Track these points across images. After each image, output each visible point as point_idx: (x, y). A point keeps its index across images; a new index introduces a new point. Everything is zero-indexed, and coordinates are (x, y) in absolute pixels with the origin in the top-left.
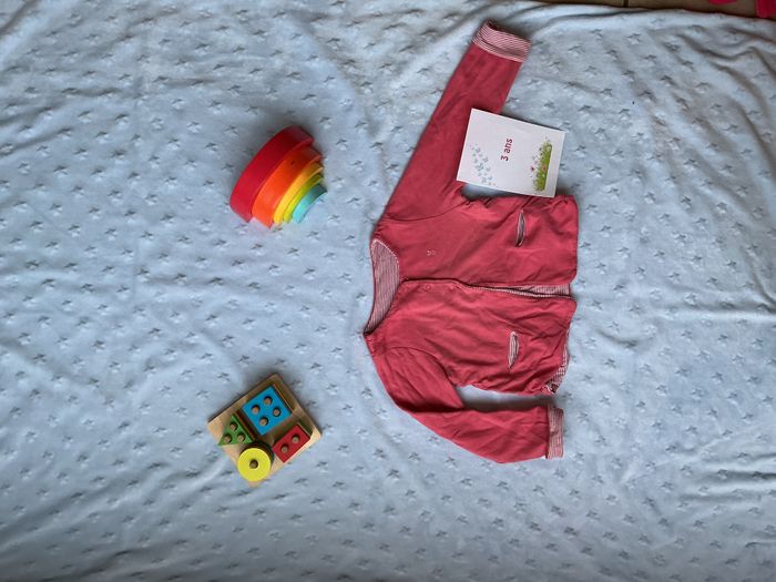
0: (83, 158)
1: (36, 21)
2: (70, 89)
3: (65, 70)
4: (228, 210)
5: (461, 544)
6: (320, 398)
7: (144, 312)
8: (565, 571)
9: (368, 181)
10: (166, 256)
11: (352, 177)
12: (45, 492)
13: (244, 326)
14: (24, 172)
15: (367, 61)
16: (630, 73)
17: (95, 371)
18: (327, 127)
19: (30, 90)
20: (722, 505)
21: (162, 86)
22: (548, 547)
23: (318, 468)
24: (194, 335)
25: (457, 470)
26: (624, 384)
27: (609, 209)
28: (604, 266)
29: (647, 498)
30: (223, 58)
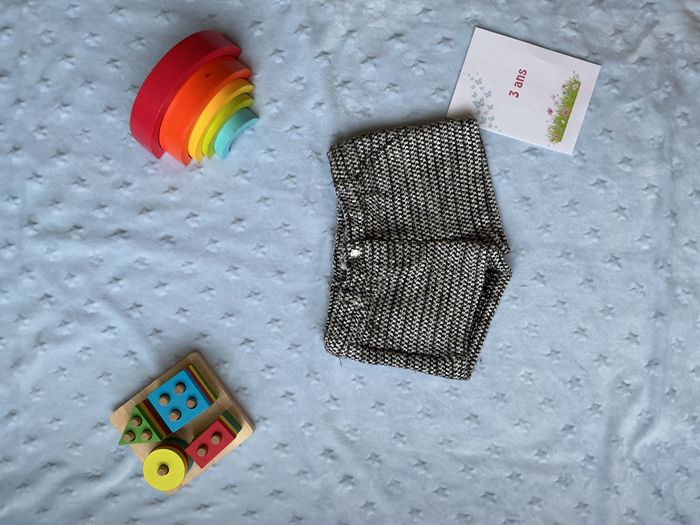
4: (134, 144)
6: (252, 382)
9: (311, 103)
10: (57, 203)
11: (291, 98)
13: (156, 291)
18: (258, 33)
23: (251, 472)
24: (92, 302)
25: (430, 476)
26: (648, 365)
27: (630, 134)
28: (624, 209)
29: (677, 514)
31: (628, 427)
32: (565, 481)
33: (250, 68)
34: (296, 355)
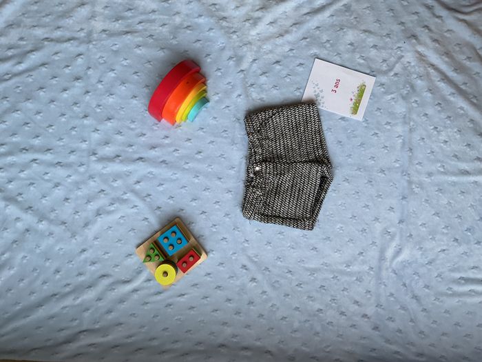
0: (55, 82)
2: (46, 39)
3: (44, 26)
4: (147, 114)
5: (296, 325)
6: (206, 233)
7: (95, 179)
8: (362, 342)
9: (235, 95)
10: (108, 144)
11: (225, 92)
12: (34, 293)
13: (158, 188)
14: (18, 91)
15: (234, 18)
16: (402, 23)
17: (64, 217)
18: (209, 60)
19: (21, 39)
20: (461, 299)
21: (104, 36)
22: (351, 326)
23: (206, 277)
24: (126, 194)
25: (294, 278)
26: (399, 223)
27: (390, 111)
28: (387, 147)
29: (414, 295)
30: (143, 17)
31: (390, 253)
32: (359, 280)
33: (205, 78)
34: (228, 219)
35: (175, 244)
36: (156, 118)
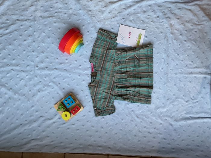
0: (21, 37)
1: (8, 2)
2: (17, 20)
3: (16, 15)
4: (58, 50)
5: (121, 136)
6: (83, 99)
7: (37, 77)
8: (148, 143)
10: (43, 62)
11: (90, 41)
12: (12, 124)
13: (63, 80)
14: (6, 41)
15: (94, 10)
16: (164, 12)
17: (25, 93)
18: (84, 28)
19: (7, 20)
21: (41, 18)
22: (144, 137)
23: (83, 117)
24: (50, 83)
25: (120, 117)
28: (158, 63)
29: (170, 124)
30: (57, 11)
35: (70, 103)
36: (62, 52)
